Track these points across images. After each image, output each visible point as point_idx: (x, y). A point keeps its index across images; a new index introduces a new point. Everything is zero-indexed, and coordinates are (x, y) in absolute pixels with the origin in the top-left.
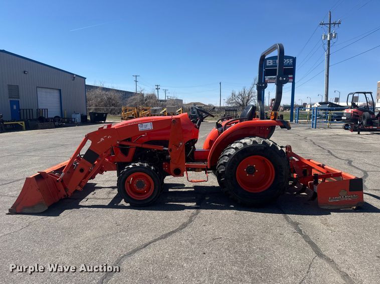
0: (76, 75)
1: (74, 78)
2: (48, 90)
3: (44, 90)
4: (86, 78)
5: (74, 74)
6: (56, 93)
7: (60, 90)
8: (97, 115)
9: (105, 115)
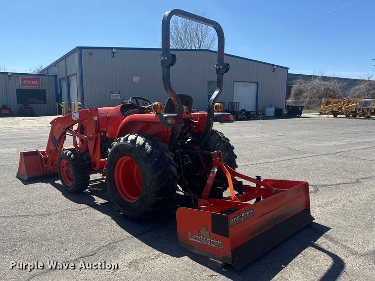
0: (277, 66)
1: (275, 69)
2: (245, 84)
3: (241, 84)
4: (289, 68)
5: (274, 65)
6: (254, 86)
7: (258, 83)
8: (291, 108)
9: (300, 108)
